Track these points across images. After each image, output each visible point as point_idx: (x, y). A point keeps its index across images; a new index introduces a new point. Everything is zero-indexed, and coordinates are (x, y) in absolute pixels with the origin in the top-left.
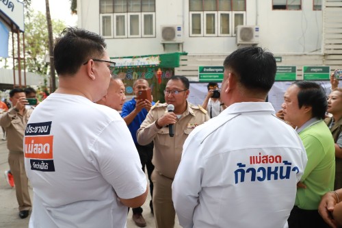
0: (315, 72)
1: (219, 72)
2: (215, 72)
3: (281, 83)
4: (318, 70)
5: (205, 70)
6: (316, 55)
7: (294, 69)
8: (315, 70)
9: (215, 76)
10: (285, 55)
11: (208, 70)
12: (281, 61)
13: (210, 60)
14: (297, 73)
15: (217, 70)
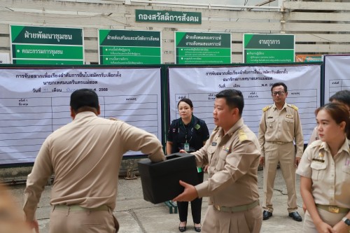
0: (266, 46)
1: (63, 42)
2: (54, 41)
3: (196, 70)
4: (273, 42)
5: (27, 36)
6: (269, 11)
7: (225, 40)
8: (265, 42)
9: (54, 52)
10: (208, 9)
11: (34, 36)
12: (200, 22)
13: (41, 11)
14: (233, 48)
15: (59, 37)
